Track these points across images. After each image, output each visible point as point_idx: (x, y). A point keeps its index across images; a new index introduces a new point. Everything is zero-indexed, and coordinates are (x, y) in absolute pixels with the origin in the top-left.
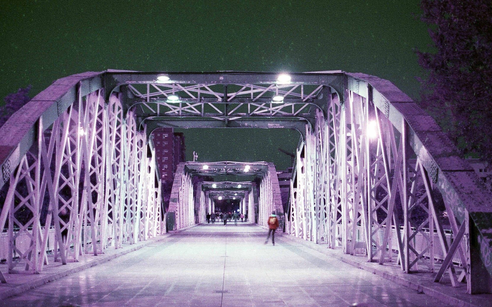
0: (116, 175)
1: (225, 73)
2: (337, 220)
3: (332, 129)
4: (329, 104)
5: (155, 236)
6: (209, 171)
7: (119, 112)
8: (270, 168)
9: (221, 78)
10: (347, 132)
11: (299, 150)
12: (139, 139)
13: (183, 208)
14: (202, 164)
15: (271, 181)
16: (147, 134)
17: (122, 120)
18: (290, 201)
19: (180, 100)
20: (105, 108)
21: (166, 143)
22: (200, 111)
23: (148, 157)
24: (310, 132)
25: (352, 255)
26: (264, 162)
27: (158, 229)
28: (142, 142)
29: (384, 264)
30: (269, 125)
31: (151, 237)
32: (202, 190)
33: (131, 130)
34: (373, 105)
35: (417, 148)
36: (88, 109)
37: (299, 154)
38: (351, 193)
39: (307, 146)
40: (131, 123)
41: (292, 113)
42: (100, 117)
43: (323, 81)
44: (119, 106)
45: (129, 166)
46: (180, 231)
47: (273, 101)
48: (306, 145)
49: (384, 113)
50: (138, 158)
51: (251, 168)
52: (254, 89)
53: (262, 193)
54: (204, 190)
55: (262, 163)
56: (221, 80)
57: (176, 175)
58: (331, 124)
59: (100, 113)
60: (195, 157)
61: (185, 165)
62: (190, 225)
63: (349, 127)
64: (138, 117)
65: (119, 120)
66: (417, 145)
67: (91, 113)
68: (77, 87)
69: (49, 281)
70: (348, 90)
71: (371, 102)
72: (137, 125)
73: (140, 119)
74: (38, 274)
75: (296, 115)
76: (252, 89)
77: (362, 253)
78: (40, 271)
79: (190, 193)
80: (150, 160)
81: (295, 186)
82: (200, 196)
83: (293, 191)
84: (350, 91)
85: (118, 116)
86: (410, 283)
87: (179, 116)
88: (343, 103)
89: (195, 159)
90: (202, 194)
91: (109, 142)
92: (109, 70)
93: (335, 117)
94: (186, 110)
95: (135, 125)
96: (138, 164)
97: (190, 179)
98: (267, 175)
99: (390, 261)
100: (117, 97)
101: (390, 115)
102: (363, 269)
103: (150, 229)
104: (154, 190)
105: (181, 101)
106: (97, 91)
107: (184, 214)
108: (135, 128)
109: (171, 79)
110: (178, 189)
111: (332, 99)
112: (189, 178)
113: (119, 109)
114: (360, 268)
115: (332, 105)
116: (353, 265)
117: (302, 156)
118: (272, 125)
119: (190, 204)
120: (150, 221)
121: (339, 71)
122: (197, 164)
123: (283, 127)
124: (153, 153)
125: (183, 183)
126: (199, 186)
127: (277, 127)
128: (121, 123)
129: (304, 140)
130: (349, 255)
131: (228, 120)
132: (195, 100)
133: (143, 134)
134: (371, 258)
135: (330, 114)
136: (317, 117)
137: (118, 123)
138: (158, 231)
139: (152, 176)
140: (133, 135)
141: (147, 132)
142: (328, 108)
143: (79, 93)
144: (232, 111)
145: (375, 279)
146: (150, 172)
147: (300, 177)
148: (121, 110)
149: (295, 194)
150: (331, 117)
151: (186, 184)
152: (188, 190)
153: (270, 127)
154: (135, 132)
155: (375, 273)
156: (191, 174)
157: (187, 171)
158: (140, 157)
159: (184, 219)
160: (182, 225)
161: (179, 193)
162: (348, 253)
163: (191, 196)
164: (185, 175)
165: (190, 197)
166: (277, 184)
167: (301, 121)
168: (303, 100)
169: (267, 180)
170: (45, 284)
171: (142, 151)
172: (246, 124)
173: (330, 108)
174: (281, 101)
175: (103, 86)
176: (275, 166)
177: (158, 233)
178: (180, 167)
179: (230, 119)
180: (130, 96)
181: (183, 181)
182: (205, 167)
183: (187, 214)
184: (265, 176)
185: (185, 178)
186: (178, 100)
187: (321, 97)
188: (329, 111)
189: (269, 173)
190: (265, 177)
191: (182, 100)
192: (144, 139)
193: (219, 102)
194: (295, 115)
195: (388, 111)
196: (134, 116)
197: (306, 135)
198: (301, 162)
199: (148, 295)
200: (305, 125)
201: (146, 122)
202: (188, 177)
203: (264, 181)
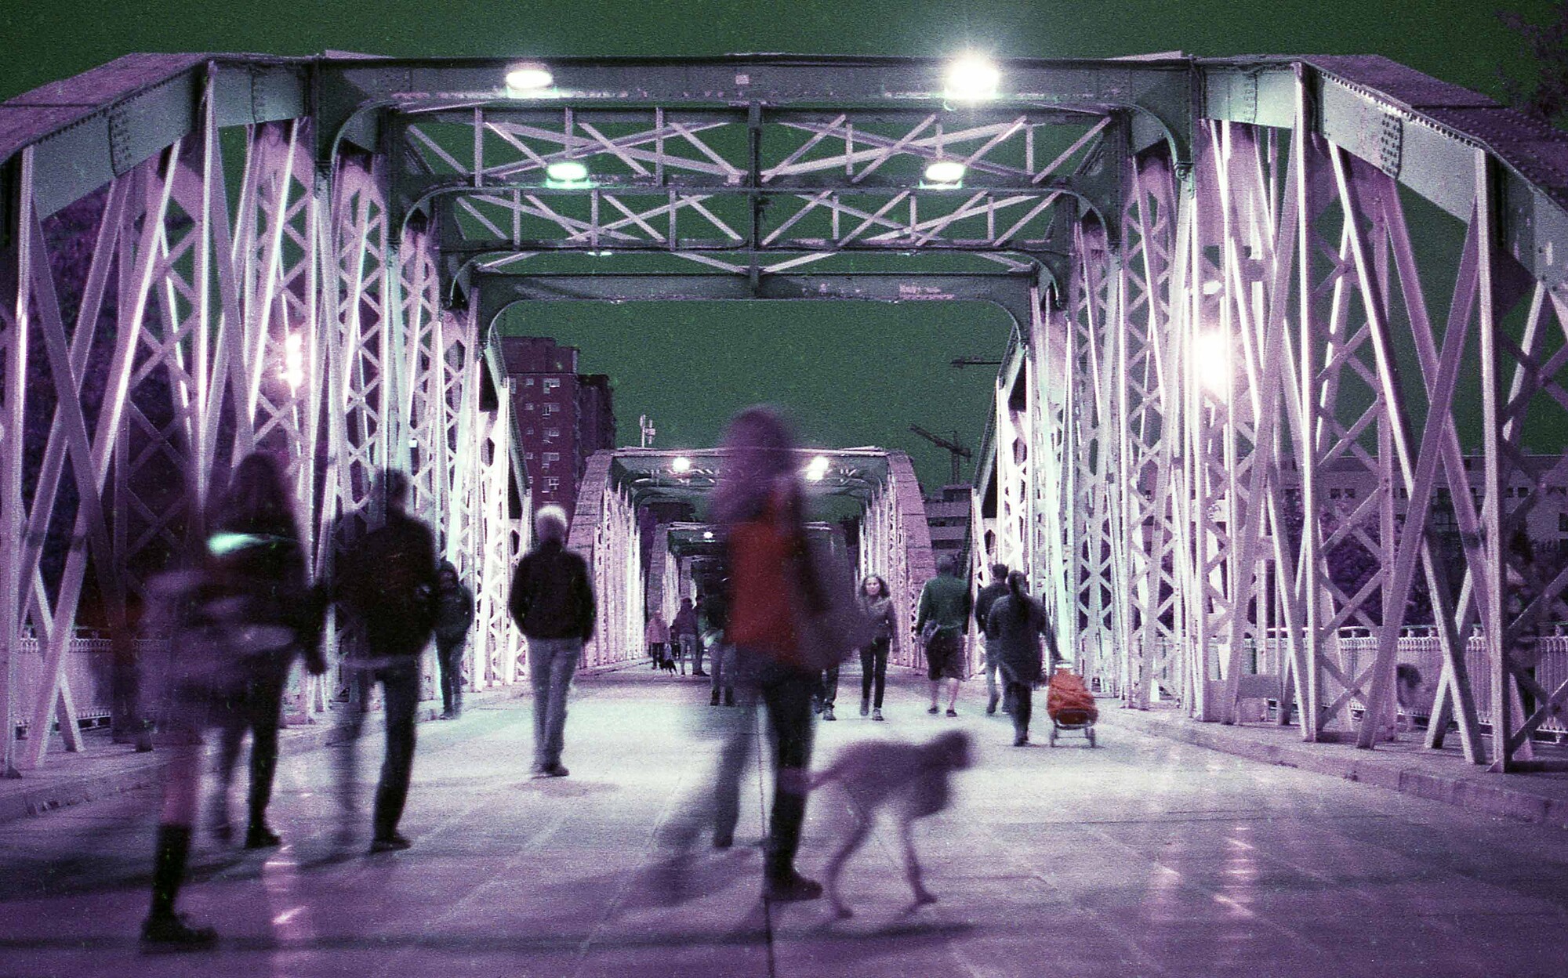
0: (366, 447)
1: (756, 60)
2: (1160, 604)
3: (1137, 280)
4: (1126, 193)
5: (510, 681)
6: (691, 477)
7: (375, 222)
8: (894, 467)
9: (743, 79)
10: (1206, 275)
11: (1004, 383)
12: (452, 341)
13: (606, 602)
14: (669, 453)
15: (900, 508)
16: (479, 324)
17: (382, 252)
18: (968, 565)
19: (592, 180)
20: (317, 190)
21: (552, 408)
22: (665, 234)
23: (483, 408)
24: (1048, 311)
25: (1229, 723)
26: (872, 447)
27: (521, 659)
28: (461, 348)
29: (1376, 747)
30: (902, 289)
31: (496, 683)
32: (670, 549)
33: (422, 300)
34: (1324, 144)
35: (1550, 261)
36: (249, 193)
37: (1003, 396)
38: (1219, 502)
39: (1038, 365)
40: (420, 273)
41: (986, 237)
42: (299, 222)
43: (1115, 91)
44: (372, 203)
45: (414, 424)
46: (597, 674)
47: (926, 182)
48: (1033, 359)
49: (1377, 162)
50: (446, 407)
51: (831, 466)
52: (858, 148)
53: (866, 552)
54: (676, 548)
55: (869, 450)
56: (737, 88)
57: (584, 488)
58: (1136, 265)
59: (296, 208)
60: (647, 434)
61: (614, 458)
62: (629, 657)
63: (1212, 255)
64: (444, 253)
65: (374, 251)
66: (1549, 250)
67: (266, 207)
68: (197, 80)
69: (54, 805)
70: (1208, 122)
71: (1313, 136)
72: (441, 286)
73: (452, 261)
74: (19, 777)
75: (1002, 245)
76: (850, 146)
77: (1262, 720)
78: (33, 769)
79: (630, 554)
80: (493, 418)
81: (990, 511)
82: (662, 566)
83: (980, 526)
84: (1219, 124)
85: (368, 238)
86: (1547, 805)
87: (591, 249)
88: (1188, 170)
89: (647, 441)
90: (670, 561)
91: (334, 328)
92: (331, 54)
93: (1148, 238)
94: (613, 234)
95: (434, 281)
96: (447, 427)
97: (630, 506)
98: (885, 490)
99: (1391, 740)
100: (367, 168)
101: (1405, 161)
102: (1295, 766)
103: (493, 655)
104: (507, 525)
105: (596, 184)
106: (286, 126)
107: (612, 621)
108: (436, 295)
109: (558, 83)
110: (590, 534)
111: (1139, 173)
112: (626, 504)
113: (374, 211)
114: (1282, 764)
115: (1136, 195)
116: (1250, 757)
117: (1018, 401)
118: (913, 289)
119: (629, 589)
120: (491, 629)
121: (1176, 55)
122: (652, 453)
123: (950, 297)
124: (503, 394)
125: (606, 518)
126: (661, 536)
127: (931, 298)
128: (382, 264)
129: (1027, 340)
130: (1217, 725)
131: (761, 271)
132: (645, 179)
133: (466, 324)
134: (1319, 728)
135: (1131, 229)
136: (1074, 251)
137: (371, 264)
138: (519, 665)
139: (498, 475)
140: (426, 317)
141: (480, 314)
142: (1123, 207)
143: (205, 105)
144: (776, 233)
145: (1372, 796)
146: (491, 462)
147: (1009, 474)
148: (383, 219)
149: (989, 537)
150: (1135, 238)
151: (617, 521)
152: (623, 542)
153: (906, 297)
154: (434, 307)
155: (1355, 778)
156: (634, 492)
157: (620, 477)
158: (455, 400)
159: (612, 636)
160: (603, 656)
161: (593, 547)
162: (1209, 718)
163: (634, 564)
164: (615, 490)
165: (629, 563)
166: (919, 518)
167: (1013, 275)
168: (1032, 177)
169: (886, 510)
170: (31, 812)
171: (463, 382)
172: (823, 288)
173: (1129, 205)
174: (955, 183)
175: (308, 109)
176: (911, 461)
177: (521, 673)
178: (598, 463)
179: (769, 269)
180: (412, 168)
181: (606, 512)
182: (681, 464)
183: (619, 622)
184: (876, 493)
185: (612, 502)
186: (584, 180)
187: (1097, 170)
188: (1126, 220)
189: (893, 479)
190: (877, 498)
191: (598, 180)
192: (470, 343)
193: (732, 185)
194: (998, 242)
195: (1400, 148)
196: (429, 250)
197: (1032, 324)
198: (1011, 424)
199: (448, 853)
200: (1028, 290)
201: (478, 278)
202: (623, 498)
203: (874, 513)
